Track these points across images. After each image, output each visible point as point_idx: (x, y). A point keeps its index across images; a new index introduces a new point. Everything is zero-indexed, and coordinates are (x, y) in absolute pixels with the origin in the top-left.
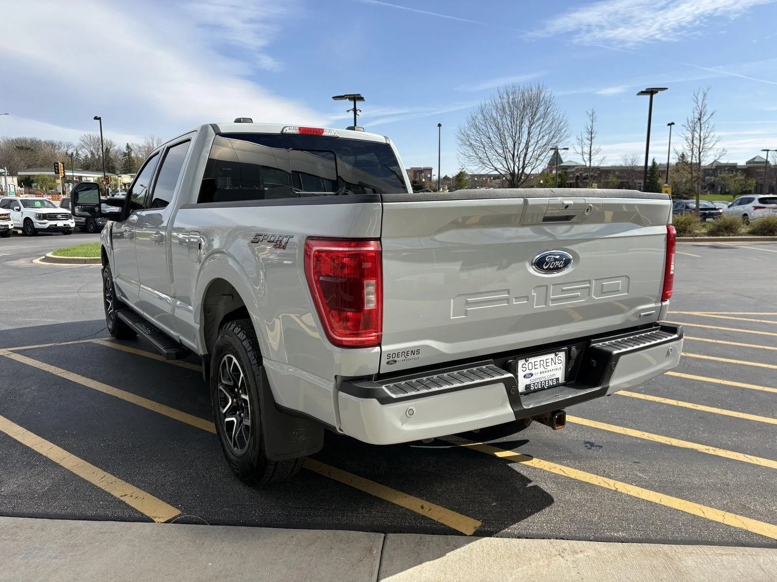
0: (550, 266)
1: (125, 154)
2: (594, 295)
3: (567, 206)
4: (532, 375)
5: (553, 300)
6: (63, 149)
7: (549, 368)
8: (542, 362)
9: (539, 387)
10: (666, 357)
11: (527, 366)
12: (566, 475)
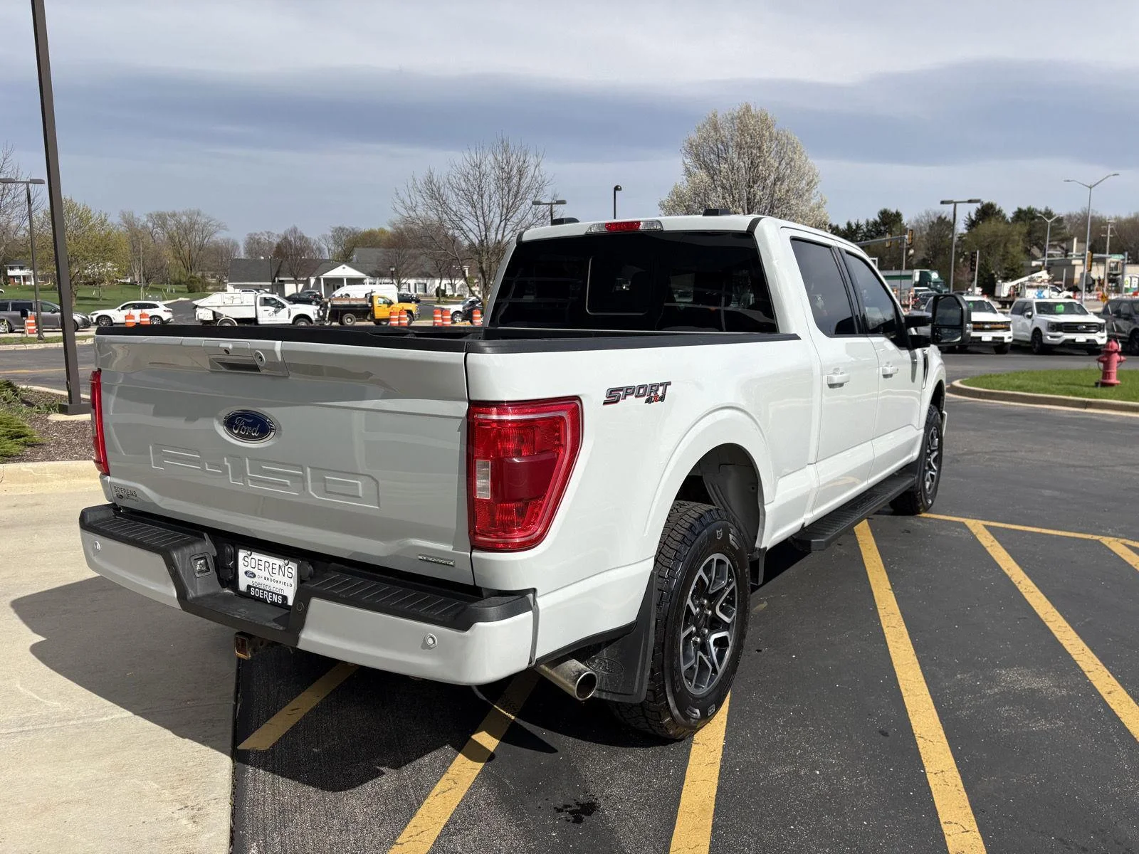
0: (240, 429)
4: (255, 576)
12: (433, 794)
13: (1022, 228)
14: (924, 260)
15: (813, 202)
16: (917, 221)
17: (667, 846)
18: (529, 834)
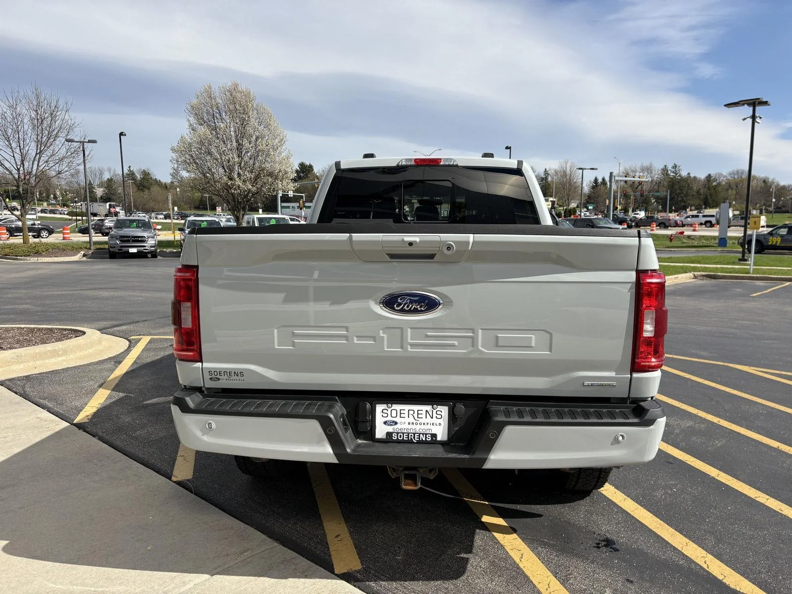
0: (404, 306)
1: (543, 179)
2: (482, 347)
3: (411, 244)
4: (396, 423)
5: (413, 345)
7: (423, 420)
8: (411, 412)
9: (405, 439)
10: (612, 444)
11: (389, 413)
12: (518, 561)
15: (284, 155)
16: (323, 169)
17: (675, 549)
18: (605, 566)
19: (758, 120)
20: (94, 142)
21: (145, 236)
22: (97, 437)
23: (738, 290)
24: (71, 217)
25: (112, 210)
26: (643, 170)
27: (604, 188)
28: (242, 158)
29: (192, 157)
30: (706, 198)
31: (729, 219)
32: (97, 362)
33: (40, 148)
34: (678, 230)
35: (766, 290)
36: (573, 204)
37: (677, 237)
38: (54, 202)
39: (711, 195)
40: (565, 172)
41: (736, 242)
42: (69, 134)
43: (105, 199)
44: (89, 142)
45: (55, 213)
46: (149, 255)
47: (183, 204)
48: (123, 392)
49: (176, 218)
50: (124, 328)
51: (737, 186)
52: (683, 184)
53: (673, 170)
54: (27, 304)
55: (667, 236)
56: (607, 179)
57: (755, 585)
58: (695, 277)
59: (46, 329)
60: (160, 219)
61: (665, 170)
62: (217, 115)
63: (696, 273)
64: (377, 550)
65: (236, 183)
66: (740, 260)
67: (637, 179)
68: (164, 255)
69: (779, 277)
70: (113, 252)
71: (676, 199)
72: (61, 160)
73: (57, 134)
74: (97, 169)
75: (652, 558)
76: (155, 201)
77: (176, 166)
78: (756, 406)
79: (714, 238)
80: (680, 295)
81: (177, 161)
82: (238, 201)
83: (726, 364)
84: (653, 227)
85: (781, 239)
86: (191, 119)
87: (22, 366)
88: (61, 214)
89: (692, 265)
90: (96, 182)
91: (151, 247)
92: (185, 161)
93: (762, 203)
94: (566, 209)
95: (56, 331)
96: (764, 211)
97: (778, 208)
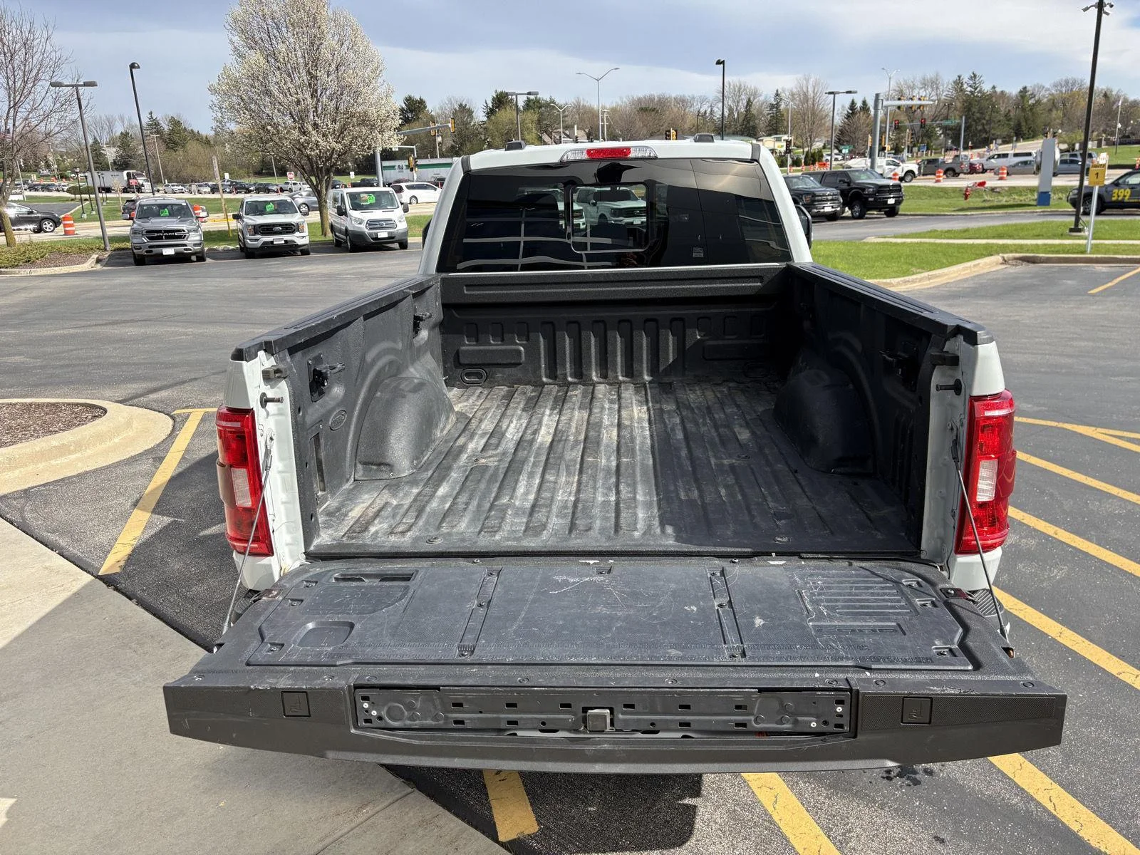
1: (772, 106)
6: (696, 107)
12: (770, 809)
13: (532, 116)
14: (453, 147)
15: (381, 90)
16: (441, 108)
17: (1004, 776)
18: (901, 813)
19: (1107, 9)
20: (92, 84)
21: (184, 229)
22: (135, 600)
23: (1069, 282)
24: (73, 196)
25: (132, 182)
26: (924, 85)
27: (864, 117)
28: (318, 100)
29: (243, 100)
30: (1019, 125)
31: (1055, 162)
32: (128, 460)
33: (14, 99)
34: (976, 179)
35: (1110, 282)
36: (818, 144)
37: (975, 191)
38: (45, 172)
39: (1026, 121)
40: (805, 95)
41: (1064, 197)
42: (55, 74)
43: (121, 165)
44: (86, 84)
45: (50, 190)
46: (194, 258)
47: (236, 168)
48: (169, 515)
49: (228, 190)
50: (164, 394)
51: (1064, 105)
52: (985, 103)
53: (971, 82)
54: (20, 354)
55: (960, 189)
56: (871, 104)
57: (1128, 839)
58: (1005, 261)
59: (49, 405)
60: (205, 192)
61: (958, 83)
62: (275, 31)
63: (1006, 256)
64: (559, 795)
65: (313, 139)
66: (1071, 230)
67: (916, 102)
68: (216, 255)
69: (1129, 257)
70: (139, 255)
71: (973, 128)
72: (47, 116)
73: (38, 74)
74: (103, 117)
75: (970, 795)
76: (195, 165)
77: (220, 115)
78: (1110, 500)
79: (1031, 190)
80: (983, 297)
81: (221, 108)
82: (317, 167)
83: (1061, 425)
84: (939, 177)
85: (1131, 193)
86: (236, 39)
87: (17, 472)
88: (58, 190)
89: (1001, 242)
90: (105, 139)
91: (195, 245)
92: (232, 107)
93: (1102, 129)
94: (807, 152)
95: (64, 408)
96: (1103, 142)
97: (1124, 137)
